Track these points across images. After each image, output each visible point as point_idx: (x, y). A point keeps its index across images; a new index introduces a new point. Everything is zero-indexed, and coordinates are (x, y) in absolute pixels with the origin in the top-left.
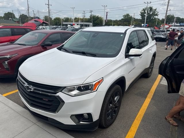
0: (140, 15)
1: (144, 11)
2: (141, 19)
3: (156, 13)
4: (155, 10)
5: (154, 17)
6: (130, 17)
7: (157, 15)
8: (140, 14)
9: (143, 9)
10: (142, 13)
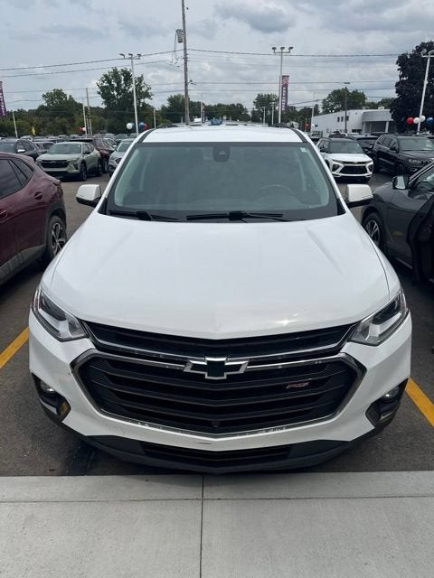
0: (99, 93)
1: (109, 82)
2: (104, 106)
3: (144, 90)
4: (140, 79)
5: (142, 100)
6: (67, 102)
7: (147, 95)
8: (99, 90)
9: (105, 76)
10: (102, 88)
